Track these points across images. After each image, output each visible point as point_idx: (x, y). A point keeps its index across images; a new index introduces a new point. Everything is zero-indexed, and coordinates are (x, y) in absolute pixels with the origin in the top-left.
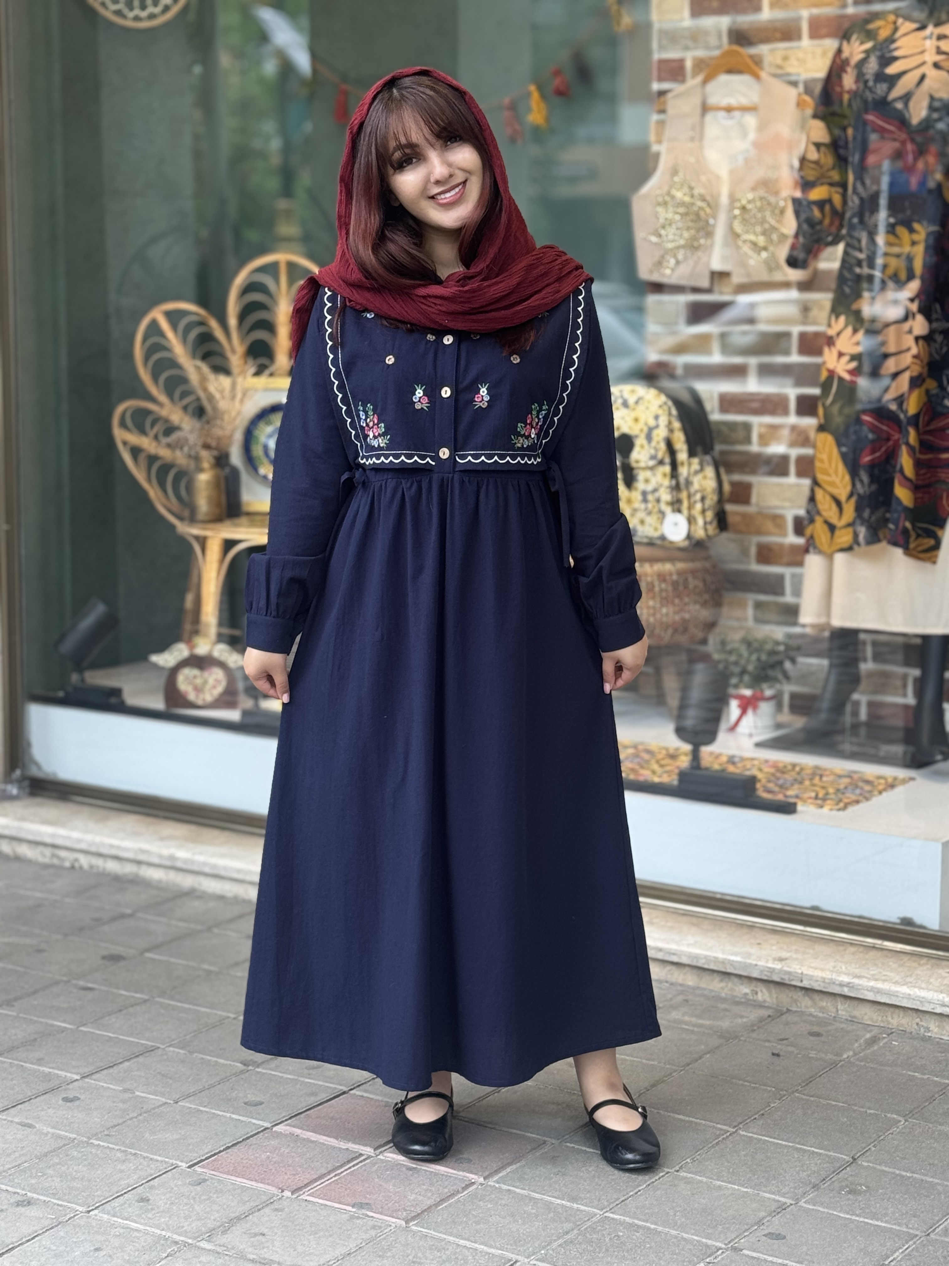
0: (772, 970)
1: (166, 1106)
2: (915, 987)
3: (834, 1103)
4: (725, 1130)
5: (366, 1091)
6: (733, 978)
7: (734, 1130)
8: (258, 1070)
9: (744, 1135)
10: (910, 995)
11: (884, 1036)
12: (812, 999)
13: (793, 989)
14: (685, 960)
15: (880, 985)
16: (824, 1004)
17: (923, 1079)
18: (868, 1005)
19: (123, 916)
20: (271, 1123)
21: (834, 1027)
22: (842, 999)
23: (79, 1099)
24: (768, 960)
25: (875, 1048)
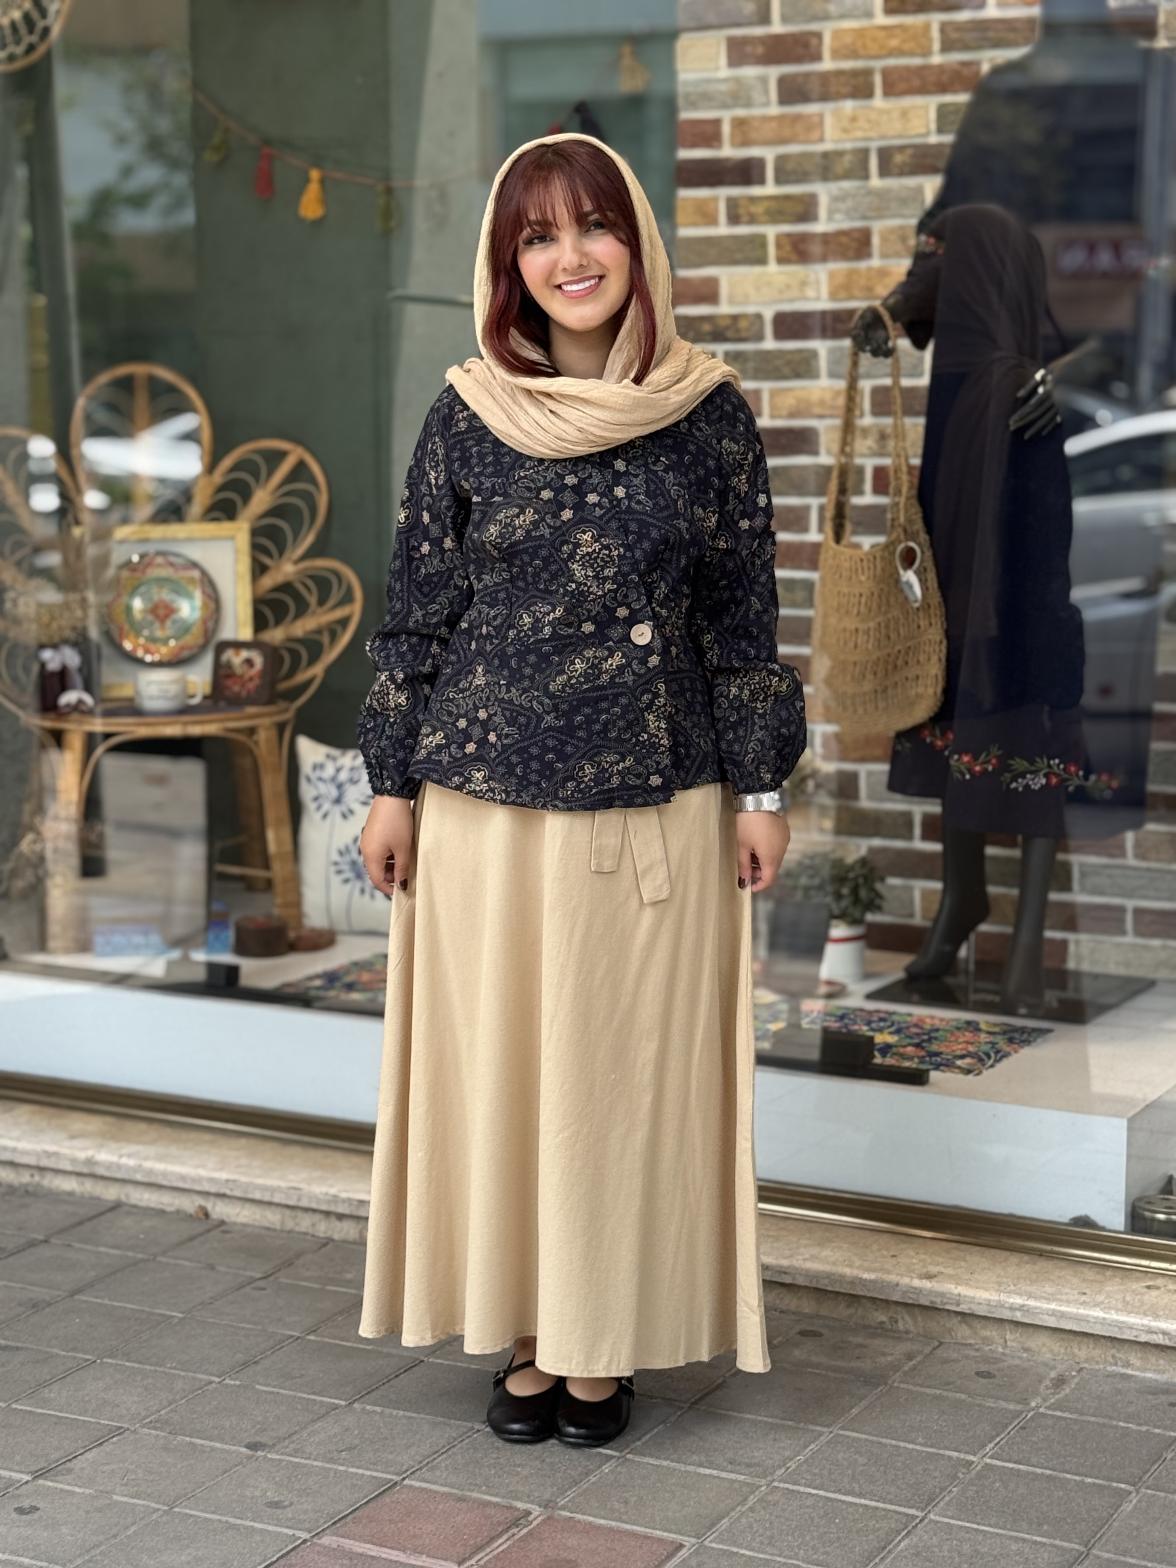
0: (918, 1291)
1: (160, 1513)
2: (1110, 1308)
3: (1039, 1471)
5: (424, 1480)
6: (864, 1301)
8: (269, 1456)
9: (938, 1522)
10: (1104, 1319)
11: (1074, 1373)
12: (970, 1327)
13: (946, 1314)
14: (800, 1281)
15: (1063, 1308)
16: (989, 1333)
17: (1140, 1432)
18: (1047, 1333)
19: (32, 1244)
20: (310, 1531)
21: (1006, 1364)
22: (1012, 1327)
23: (38, 1509)
24: (912, 1278)
25: (1067, 1391)
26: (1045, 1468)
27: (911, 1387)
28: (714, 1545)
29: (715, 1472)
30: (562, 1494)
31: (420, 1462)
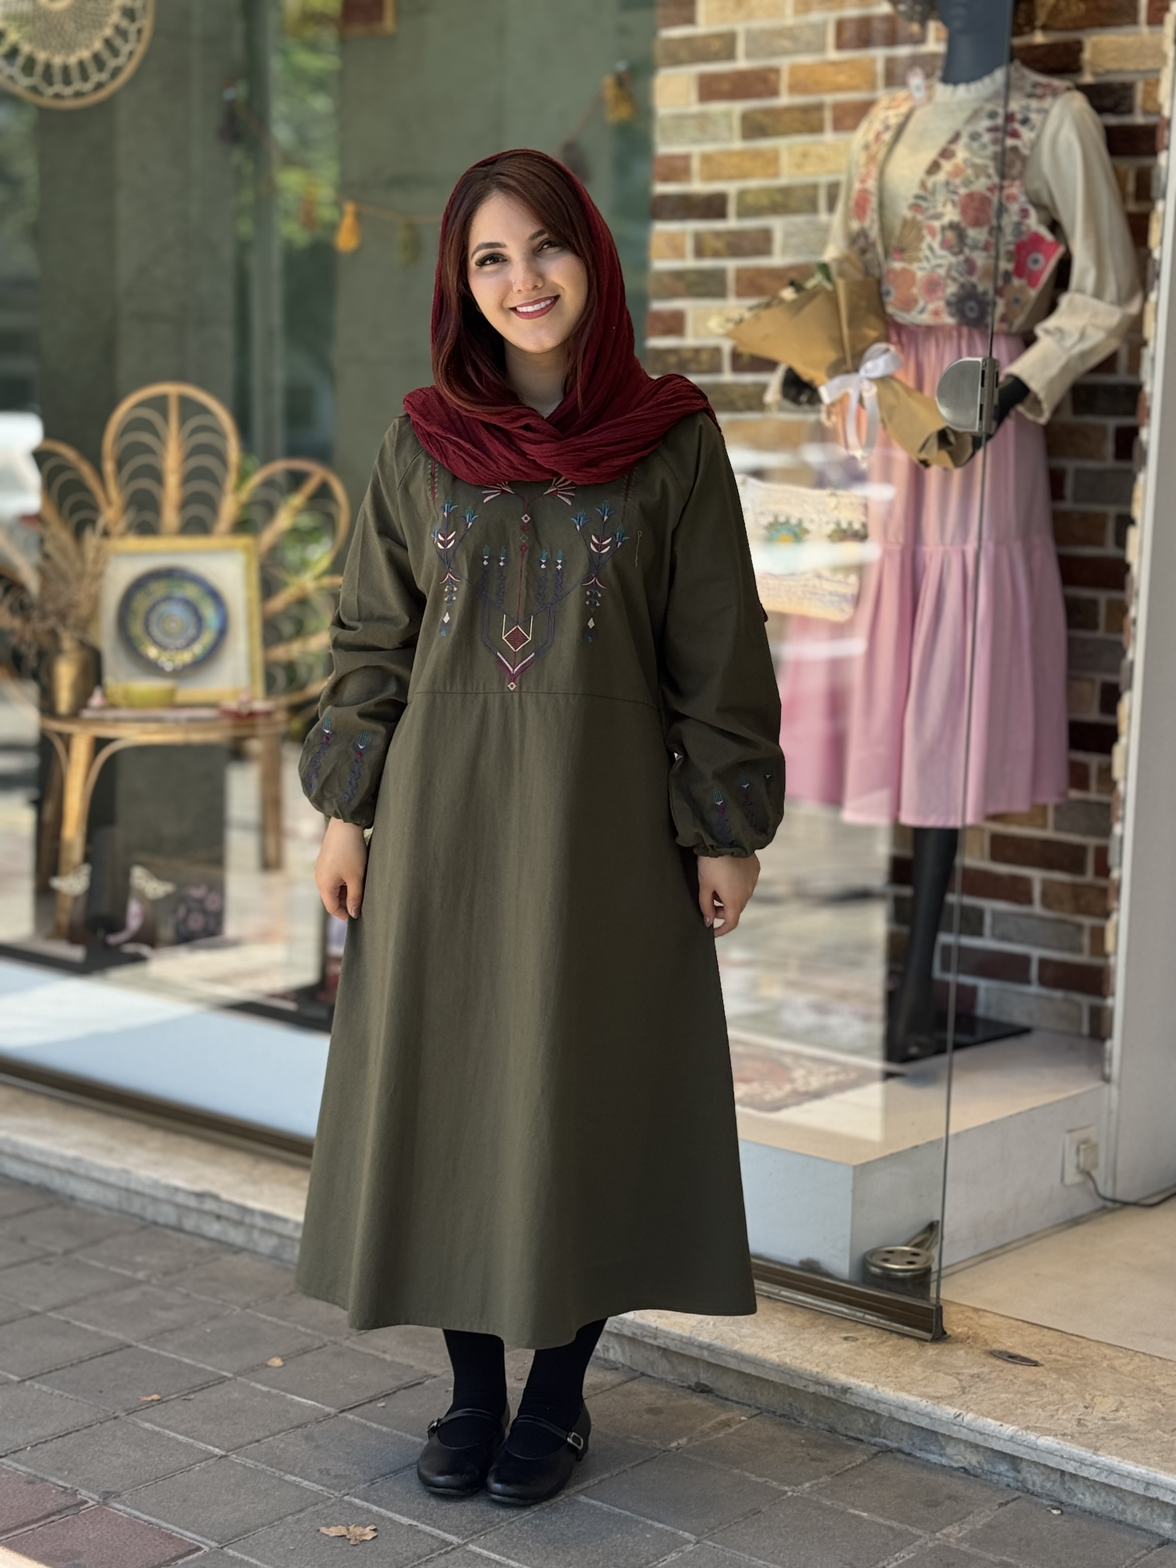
4: (447, 1542)
5: (18, 1461)
7: (460, 1542)
9: (470, 1550)
11: (743, 1418)
12: (670, 1362)
16: (685, 1370)
17: (757, 1482)
18: (734, 1377)
21: (685, 1402)
22: (704, 1366)
25: (721, 1435)
26: (626, 1510)
28: (231, 1552)
30: (133, 1487)
31: (31, 1442)
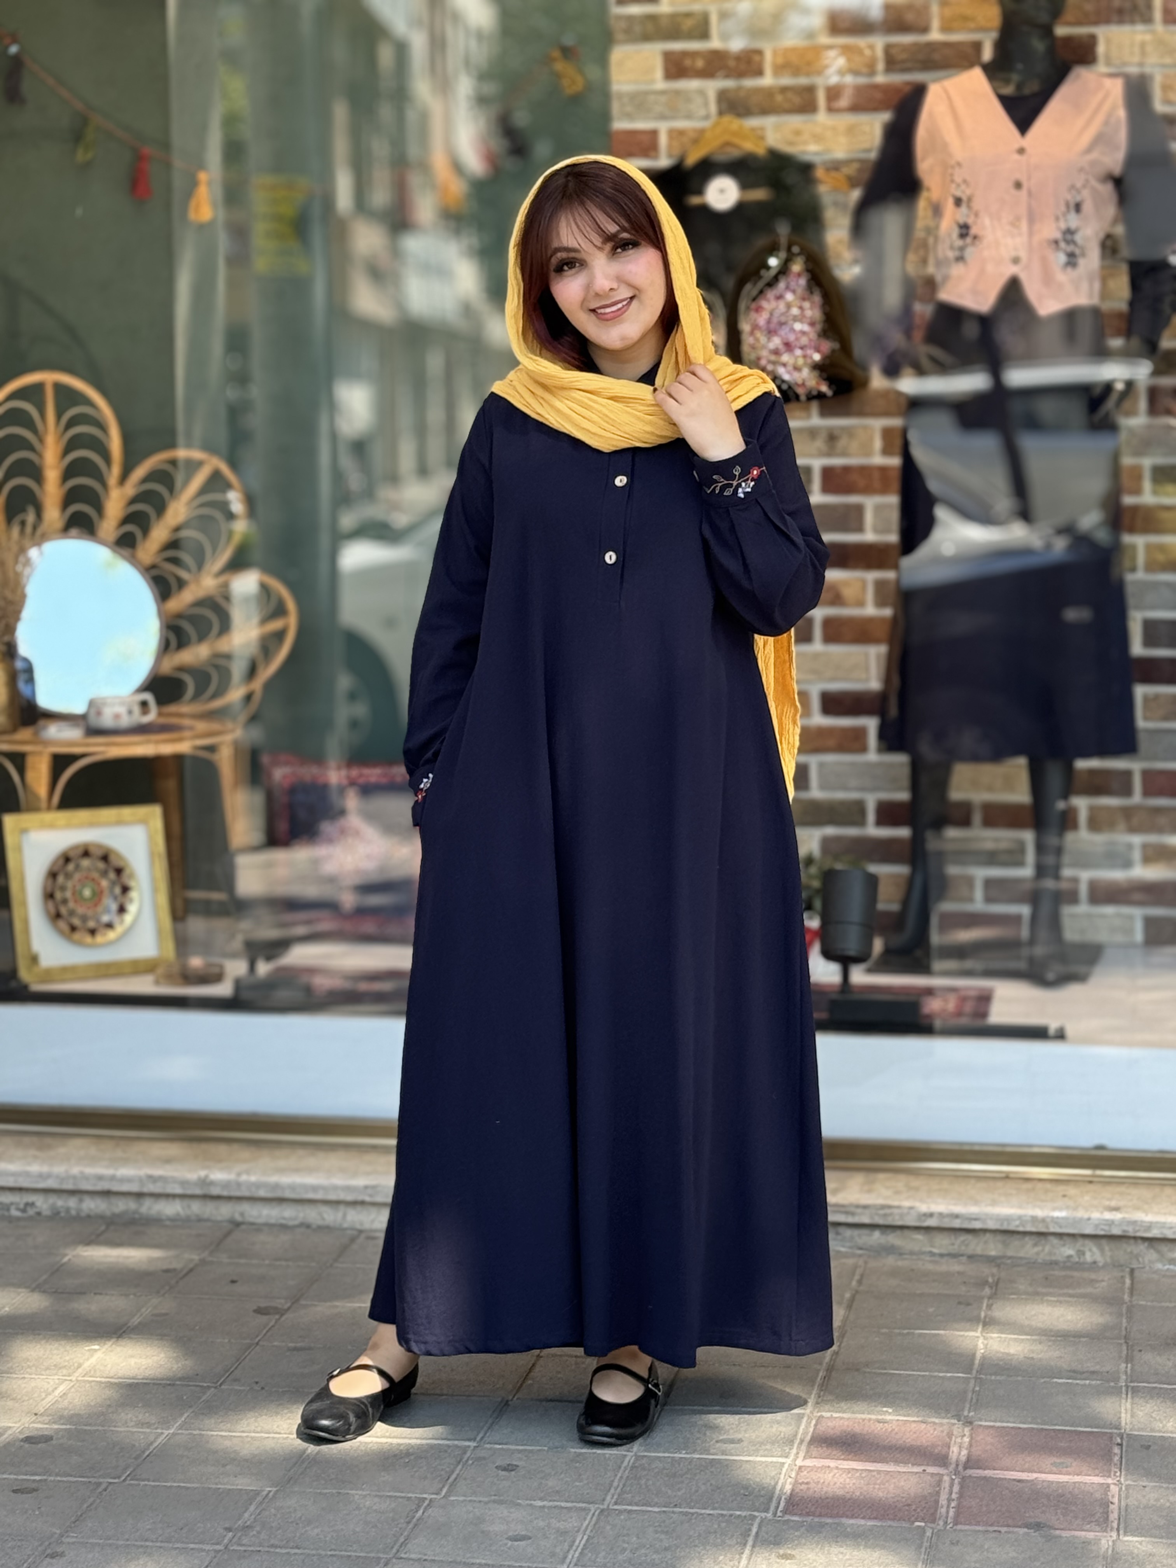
24: (1102, 1213)
27: (1149, 1304)
29: (1070, 1381)
